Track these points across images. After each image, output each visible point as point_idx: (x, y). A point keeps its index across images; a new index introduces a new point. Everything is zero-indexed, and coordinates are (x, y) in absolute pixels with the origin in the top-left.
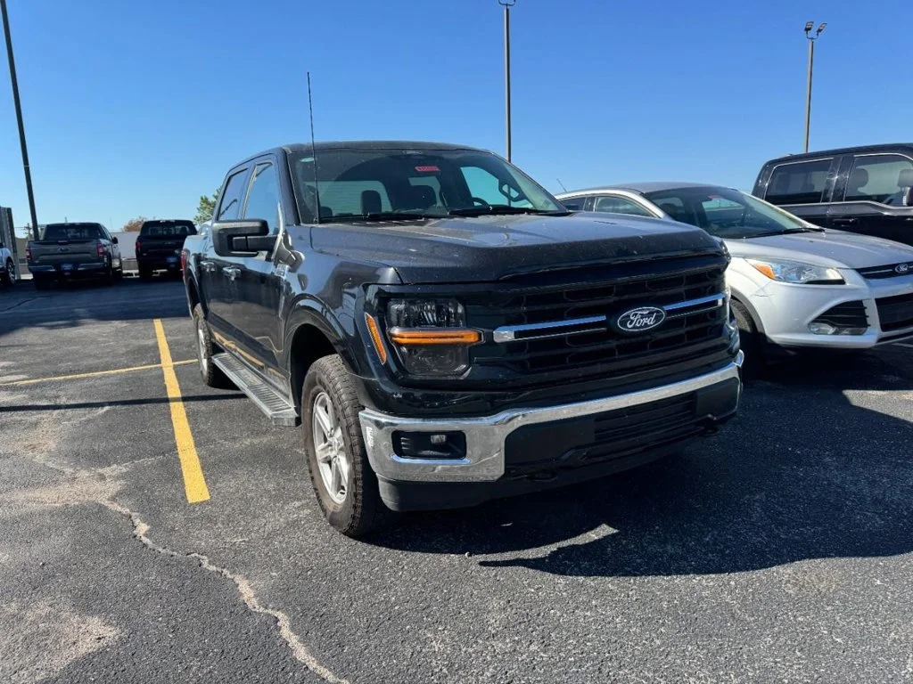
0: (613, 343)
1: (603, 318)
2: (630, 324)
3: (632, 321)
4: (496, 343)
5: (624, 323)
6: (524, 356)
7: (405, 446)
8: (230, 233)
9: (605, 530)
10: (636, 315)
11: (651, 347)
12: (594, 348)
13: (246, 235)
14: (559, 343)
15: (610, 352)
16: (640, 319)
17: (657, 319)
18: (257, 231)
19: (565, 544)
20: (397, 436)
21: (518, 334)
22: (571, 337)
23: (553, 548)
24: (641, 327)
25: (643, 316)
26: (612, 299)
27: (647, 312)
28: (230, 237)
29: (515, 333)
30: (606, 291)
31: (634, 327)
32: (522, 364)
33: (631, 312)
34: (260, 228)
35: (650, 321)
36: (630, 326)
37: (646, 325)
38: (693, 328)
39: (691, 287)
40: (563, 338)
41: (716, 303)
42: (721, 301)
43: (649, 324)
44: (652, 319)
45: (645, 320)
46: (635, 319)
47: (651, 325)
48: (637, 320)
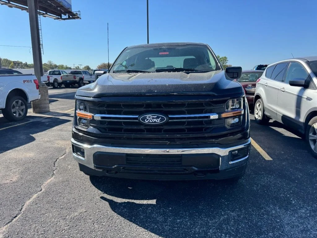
1: (137, 116)
3: (147, 120)
4: (95, 120)
6: (105, 126)
7: (75, 150)
9: (153, 202)
10: (150, 117)
11: (164, 131)
12: (135, 128)
16: (151, 119)
17: (161, 120)
20: (73, 146)
21: (102, 118)
22: (124, 122)
24: (152, 122)
25: (153, 118)
26: (142, 109)
27: (156, 117)
29: (101, 117)
31: (149, 122)
32: (105, 129)
33: (148, 116)
35: (158, 121)
36: (147, 121)
37: (155, 122)
38: (192, 127)
39: (190, 108)
40: (121, 122)
41: (209, 117)
42: (214, 117)
43: (157, 122)
44: (159, 120)
45: (155, 120)
46: (149, 119)
47: (158, 122)
48: (150, 119)
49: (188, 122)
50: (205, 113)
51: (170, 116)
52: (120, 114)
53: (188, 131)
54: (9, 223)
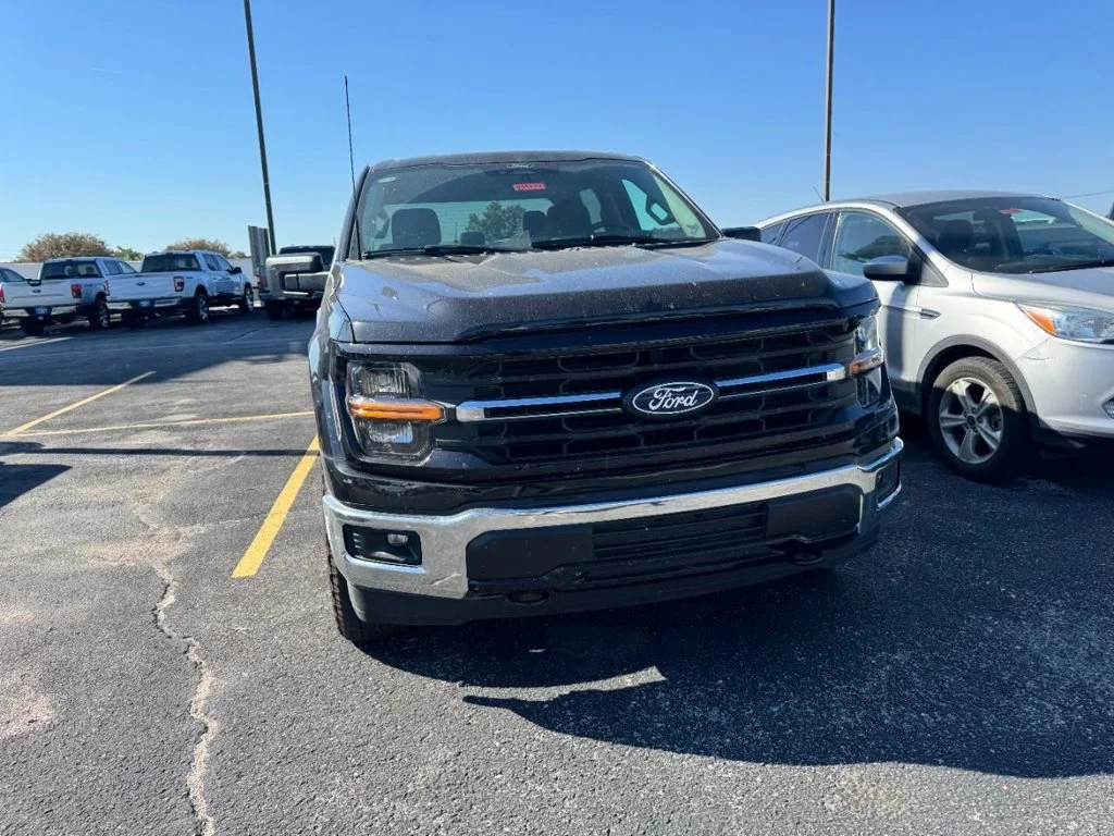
0: (633, 430)
1: (617, 395)
2: (654, 404)
3: (657, 401)
4: (460, 424)
5: (644, 403)
6: (501, 441)
7: (358, 544)
8: (281, 270)
9: (652, 675)
10: (663, 392)
11: (699, 436)
12: (611, 433)
13: (297, 272)
14: (553, 425)
15: (631, 441)
16: (669, 398)
17: (699, 399)
18: (308, 268)
19: (577, 687)
20: (348, 531)
21: (489, 412)
22: (569, 420)
23: (566, 690)
24: (672, 409)
25: (675, 395)
26: (631, 370)
27: (684, 389)
28: (283, 274)
29: (485, 409)
30: (626, 358)
31: (661, 409)
32: (498, 450)
33: (658, 388)
34: (312, 264)
35: (689, 402)
36: (654, 408)
37: (681, 407)
38: (779, 410)
39: (774, 354)
40: (559, 419)
41: (822, 376)
42: (834, 374)
43: (686, 405)
44: (692, 399)
45: (679, 400)
46: (663, 398)
47: (689, 407)
48: (666, 399)
50: (813, 364)
51: (720, 384)
52: (555, 393)
53: (767, 427)
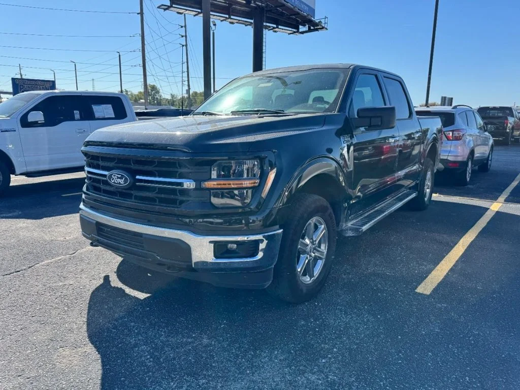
49: (159, 188)
54: (6, 275)
